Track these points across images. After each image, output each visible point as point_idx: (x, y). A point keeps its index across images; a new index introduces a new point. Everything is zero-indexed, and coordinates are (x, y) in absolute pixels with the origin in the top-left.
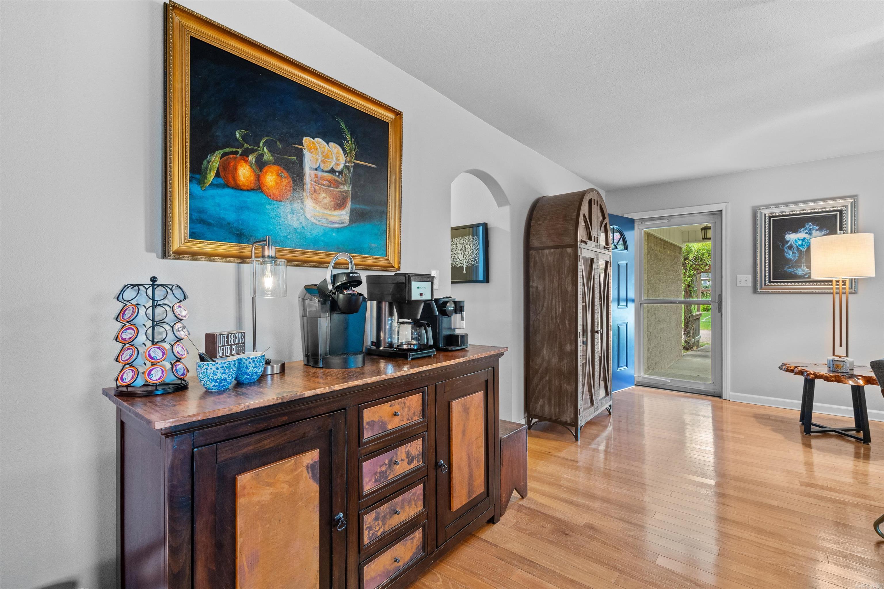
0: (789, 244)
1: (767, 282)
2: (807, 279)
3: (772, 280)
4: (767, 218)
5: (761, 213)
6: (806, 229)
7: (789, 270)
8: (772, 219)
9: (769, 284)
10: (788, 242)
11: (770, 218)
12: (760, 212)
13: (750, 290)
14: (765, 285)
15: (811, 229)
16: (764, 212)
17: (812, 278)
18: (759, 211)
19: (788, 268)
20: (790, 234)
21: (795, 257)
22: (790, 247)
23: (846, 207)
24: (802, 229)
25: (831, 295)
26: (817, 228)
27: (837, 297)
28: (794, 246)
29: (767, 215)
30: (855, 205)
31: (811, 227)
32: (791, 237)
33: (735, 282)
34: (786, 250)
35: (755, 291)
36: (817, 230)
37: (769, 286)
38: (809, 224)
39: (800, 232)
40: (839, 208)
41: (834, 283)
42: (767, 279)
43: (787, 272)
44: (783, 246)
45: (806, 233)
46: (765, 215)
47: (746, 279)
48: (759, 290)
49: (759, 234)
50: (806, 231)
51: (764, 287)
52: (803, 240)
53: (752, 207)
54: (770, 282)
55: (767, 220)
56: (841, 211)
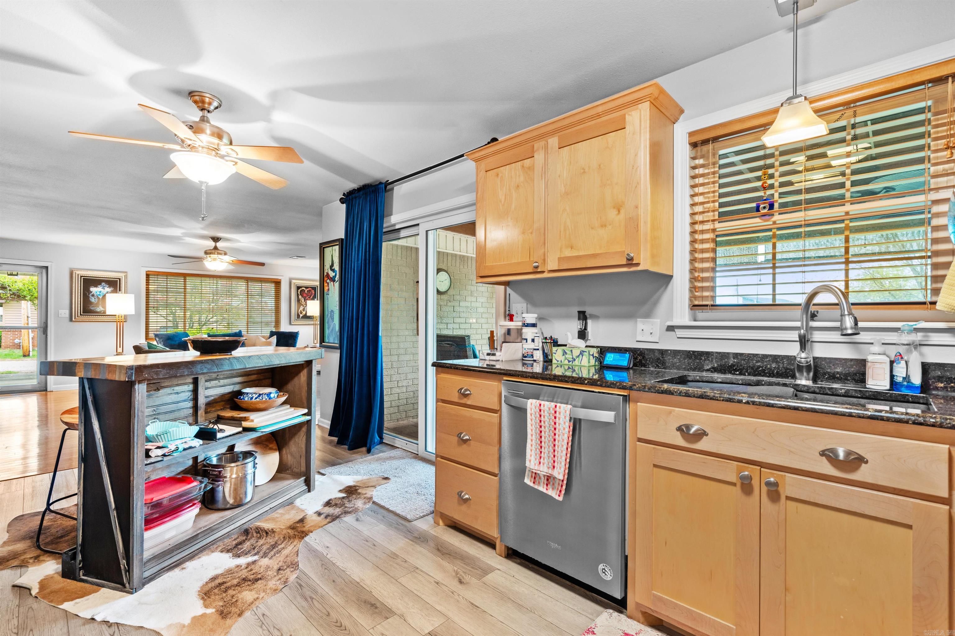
1: (79, 315)
2: (103, 314)
4: (79, 277)
5: (75, 273)
6: (102, 286)
7: (92, 308)
8: (82, 278)
10: (91, 292)
11: (81, 277)
13: (68, 319)
14: (78, 317)
16: (77, 272)
17: (106, 313)
18: (74, 271)
19: (92, 307)
20: (93, 288)
21: (95, 301)
22: (93, 295)
23: (122, 277)
24: (100, 286)
25: (116, 323)
26: (108, 286)
27: (119, 323)
28: (95, 295)
30: (126, 277)
31: (105, 285)
32: (93, 290)
33: (57, 315)
34: (90, 297)
35: (71, 320)
36: (108, 288)
37: (80, 317)
38: (103, 283)
40: (119, 277)
41: (117, 317)
42: (79, 313)
43: (91, 309)
44: (89, 294)
45: (102, 288)
46: (78, 275)
47: (65, 313)
48: (74, 319)
49: (74, 286)
51: (77, 318)
52: (100, 292)
53: (70, 268)
54: (81, 315)
55: (79, 278)
56: (120, 279)
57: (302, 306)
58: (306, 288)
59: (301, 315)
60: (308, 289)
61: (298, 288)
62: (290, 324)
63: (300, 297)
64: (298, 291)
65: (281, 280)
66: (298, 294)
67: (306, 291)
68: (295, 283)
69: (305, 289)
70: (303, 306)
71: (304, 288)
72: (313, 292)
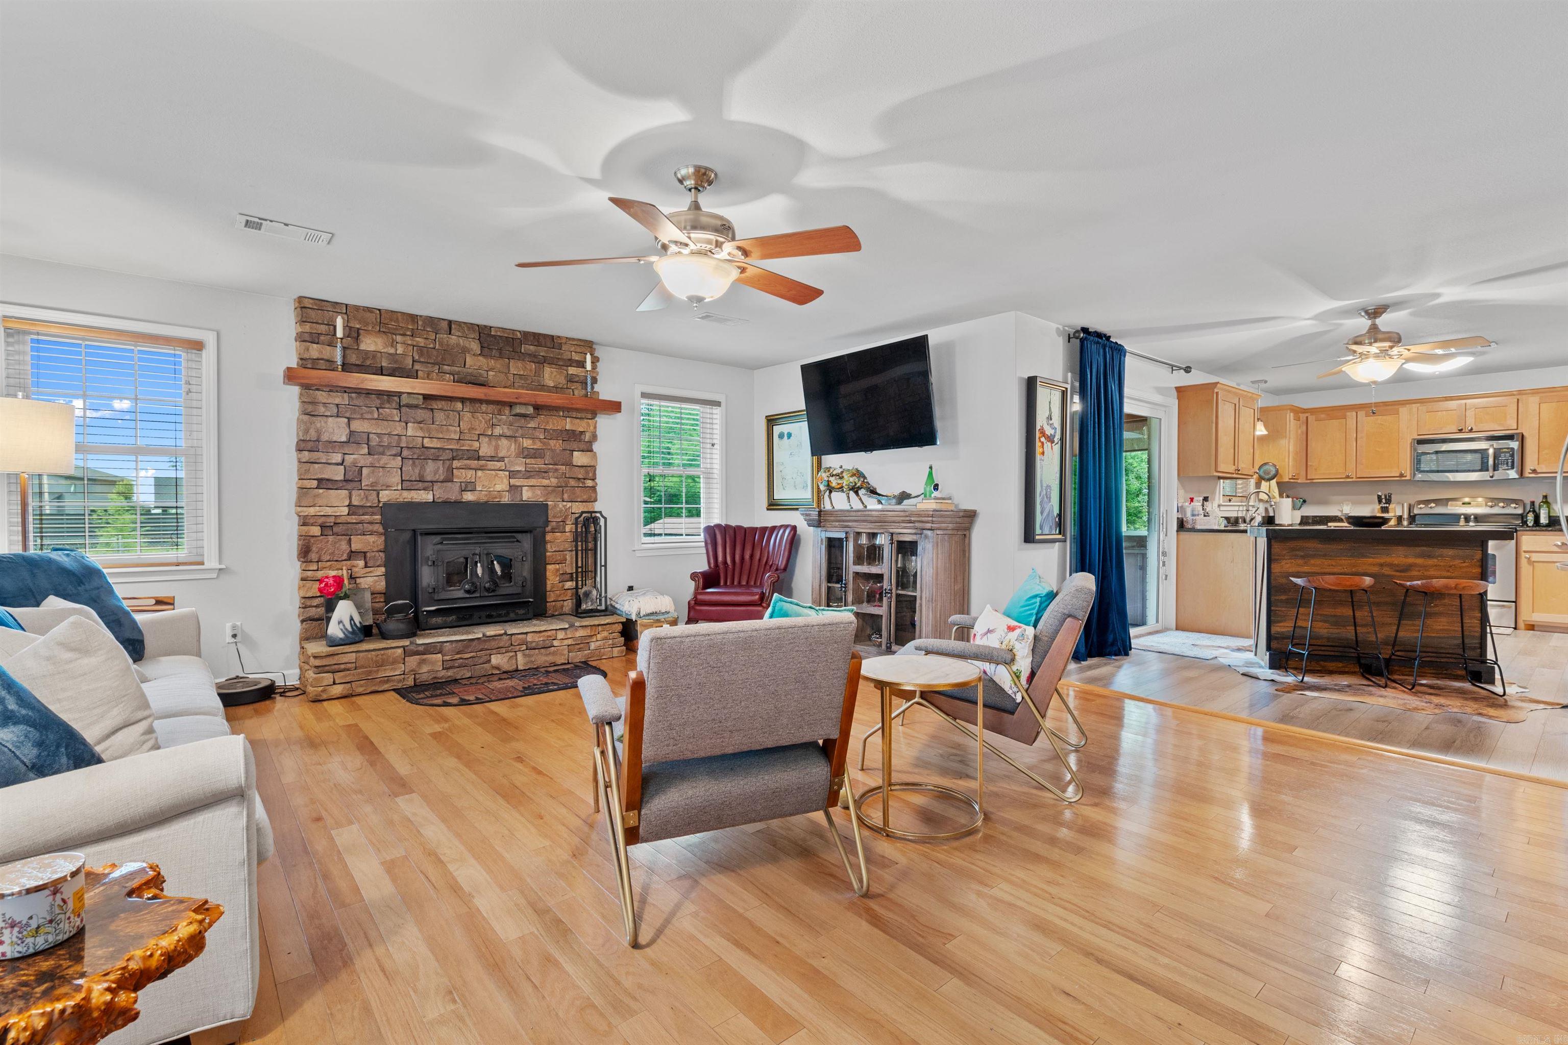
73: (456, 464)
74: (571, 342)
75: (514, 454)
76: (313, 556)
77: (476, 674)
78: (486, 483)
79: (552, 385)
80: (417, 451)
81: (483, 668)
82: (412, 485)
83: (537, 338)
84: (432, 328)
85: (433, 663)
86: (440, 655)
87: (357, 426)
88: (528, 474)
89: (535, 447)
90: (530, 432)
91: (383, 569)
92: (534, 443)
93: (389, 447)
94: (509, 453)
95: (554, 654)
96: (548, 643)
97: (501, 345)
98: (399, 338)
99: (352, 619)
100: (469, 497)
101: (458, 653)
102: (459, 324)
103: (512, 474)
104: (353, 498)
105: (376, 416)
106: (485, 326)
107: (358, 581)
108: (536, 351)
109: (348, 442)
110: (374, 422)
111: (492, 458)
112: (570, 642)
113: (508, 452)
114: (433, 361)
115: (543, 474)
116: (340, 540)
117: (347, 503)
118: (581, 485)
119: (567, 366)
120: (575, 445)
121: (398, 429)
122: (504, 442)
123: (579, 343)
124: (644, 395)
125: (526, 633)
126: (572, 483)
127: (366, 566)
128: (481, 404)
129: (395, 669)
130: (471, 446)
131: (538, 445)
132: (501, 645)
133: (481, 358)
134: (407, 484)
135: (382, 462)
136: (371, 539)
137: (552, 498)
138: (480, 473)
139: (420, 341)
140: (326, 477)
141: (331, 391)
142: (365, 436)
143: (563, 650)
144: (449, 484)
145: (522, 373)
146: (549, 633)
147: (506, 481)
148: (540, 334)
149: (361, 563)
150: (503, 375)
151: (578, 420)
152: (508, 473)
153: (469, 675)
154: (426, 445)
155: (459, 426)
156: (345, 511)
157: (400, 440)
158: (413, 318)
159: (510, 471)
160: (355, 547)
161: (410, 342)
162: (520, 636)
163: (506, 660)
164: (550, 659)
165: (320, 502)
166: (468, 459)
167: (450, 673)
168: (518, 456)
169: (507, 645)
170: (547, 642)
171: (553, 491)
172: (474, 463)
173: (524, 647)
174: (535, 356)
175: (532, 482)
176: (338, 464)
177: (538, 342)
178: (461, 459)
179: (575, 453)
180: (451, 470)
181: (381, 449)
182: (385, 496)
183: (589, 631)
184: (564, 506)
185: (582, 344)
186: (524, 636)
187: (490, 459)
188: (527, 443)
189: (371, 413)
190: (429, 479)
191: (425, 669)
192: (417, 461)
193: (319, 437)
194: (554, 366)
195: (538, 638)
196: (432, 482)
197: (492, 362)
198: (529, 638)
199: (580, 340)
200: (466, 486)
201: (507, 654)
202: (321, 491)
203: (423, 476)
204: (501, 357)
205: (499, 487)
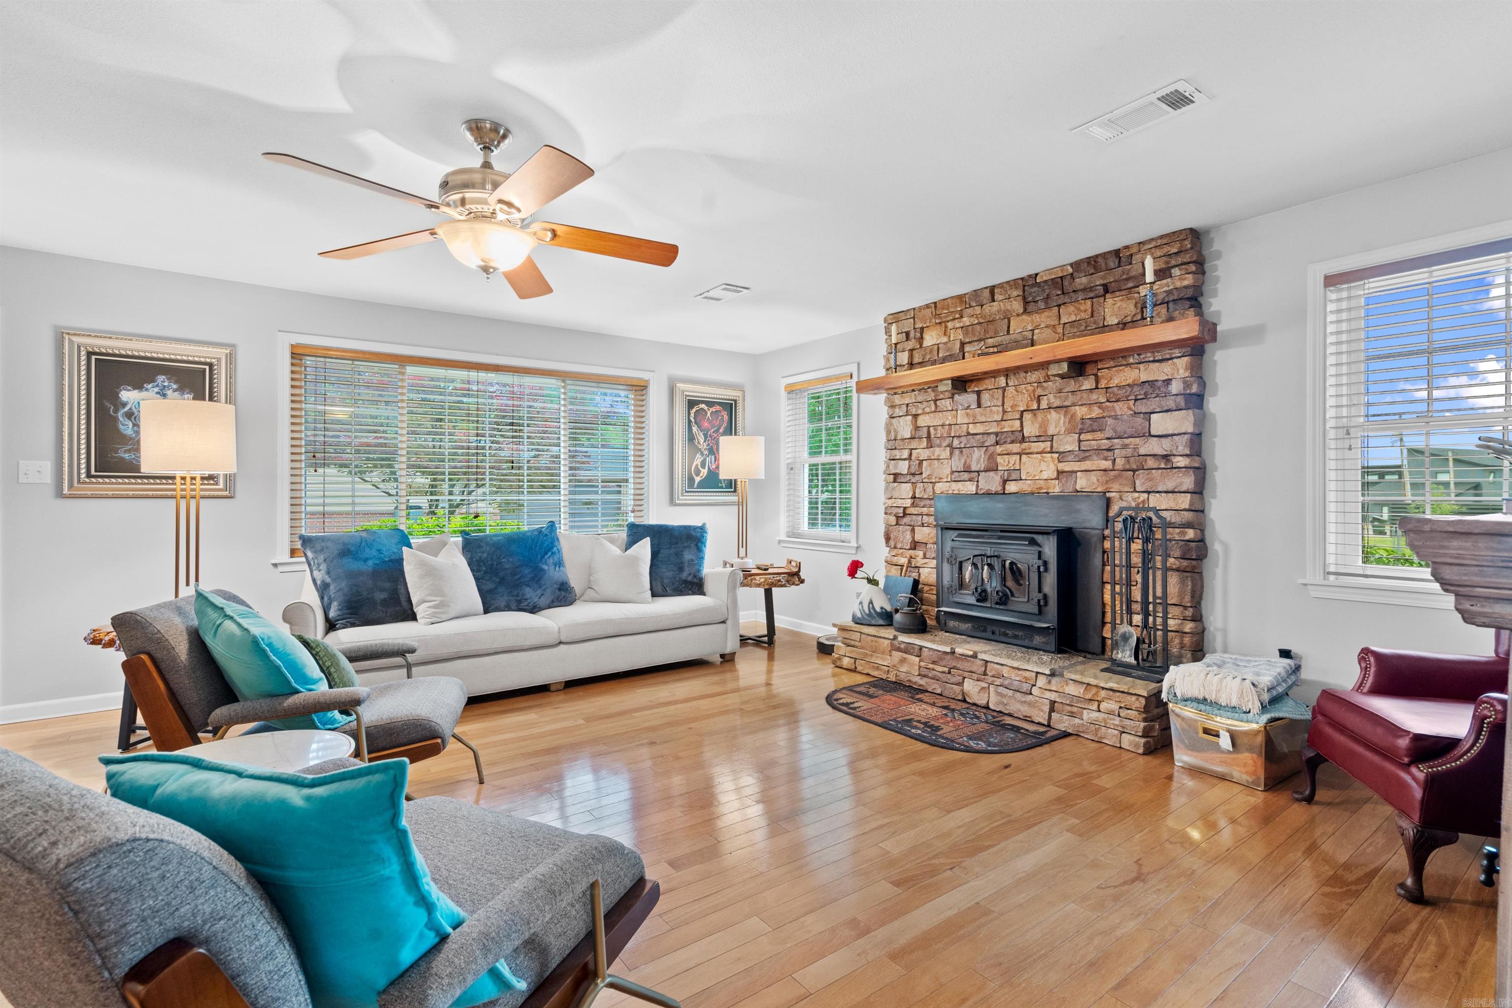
0: (126, 409)
1: (83, 476)
3: (93, 472)
4: (83, 353)
5: (70, 342)
6: (157, 386)
7: (126, 456)
8: (93, 357)
9: (87, 480)
10: (124, 405)
11: (89, 354)
12: (69, 339)
13: (50, 491)
14: (79, 482)
15: (165, 387)
16: (77, 340)
17: (142, 471)
18: (67, 337)
19: (125, 452)
20: (129, 390)
21: (135, 433)
22: (128, 415)
23: (219, 360)
24: (150, 386)
26: (175, 386)
28: (137, 414)
29: (82, 349)
30: (231, 358)
31: (166, 384)
32: (130, 396)
33: (13, 475)
34: (121, 419)
35: (59, 493)
36: (175, 391)
37: (86, 483)
38: (161, 378)
39: (147, 390)
40: (208, 360)
41: (178, 480)
42: (83, 471)
43: (123, 459)
44: (116, 411)
45: (158, 393)
46: (79, 347)
47: (41, 469)
48: (66, 491)
50: (156, 390)
51: (75, 484)
53: (56, 327)
54: (89, 475)
55: (83, 358)
56: (211, 365)
57: (698, 455)
58: (710, 404)
59: (697, 479)
60: (713, 409)
61: (691, 404)
62: (672, 502)
63: (695, 429)
64: (689, 414)
65: (648, 381)
66: (690, 421)
67: (709, 414)
68: (683, 392)
69: (706, 408)
70: (702, 454)
71: (703, 406)
72: (726, 417)
73: (999, 449)
74: (1147, 247)
75: (1063, 429)
76: (892, 543)
77: (945, 693)
78: (1031, 471)
79: (1116, 321)
80: (963, 439)
81: (952, 689)
82: (959, 476)
83: (1092, 263)
84: (976, 301)
85: (911, 665)
86: (917, 659)
87: (923, 421)
88: (1084, 454)
89: (1094, 415)
90: (1085, 395)
91: (935, 562)
92: (1090, 410)
93: (942, 438)
94: (1058, 429)
95: (1030, 704)
96: (1025, 687)
97: (1047, 291)
98: (950, 325)
99: (871, 602)
100: (1012, 487)
101: (934, 663)
102: (1001, 285)
103: (1063, 456)
104: (917, 491)
105: (933, 408)
106: (1030, 276)
107: (921, 570)
108: (1090, 282)
109: (913, 438)
110: (932, 415)
111: (1039, 438)
112: (1053, 696)
113: (1056, 427)
114: (976, 339)
115: (1106, 453)
116: (906, 530)
117: (910, 496)
118: (1163, 466)
119: (1138, 287)
120: (1153, 404)
121: (949, 419)
122: (1053, 415)
123: (1159, 242)
124: (1331, 281)
125: (1002, 665)
126: (1151, 463)
127: (925, 557)
128: (1026, 372)
129: (884, 660)
130: (1012, 426)
131: (1096, 412)
132: (973, 669)
133: (1024, 317)
134: (956, 476)
135: (936, 454)
136: (926, 530)
137: (1116, 487)
138: (1024, 457)
139: (966, 321)
140: (898, 472)
141: (903, 393)
142: (925, 430)
143: (1043, 704)
144: (992, 474)
145: (1073, 318)
146: (1027, 674)
147: (1052, 467)
148: (1097, 256)
149: (921, 554)
150: (1049, 331)
151: (1157, 364)
152: (1056, 455)
153: (939, 691)
154: (971, 432)
155: (1003, 405)
156: (908, 503)
157: (950, 429)
158: (960, 298)
159: (1060, 453)
160: (918, 537)
161: (958, 325)
162: (996, 666)
163: (977, 689)
164: (1025, 710)
165: (895, 495)
166: (1012, 442)
167: (922, 682)
168: (1069, 432)
169: (979, 672)
170: (1024, 685)
171: (1116, 477)
172: (1016, 448)
173: (998, 682)
174: (1091, 289)
175: (1087, 465)
176: (905, 459)
177: (1095, 268)
178: (1005, 443)
179: (1154, 417)
180: (992, 457)
181: (938, 442)
182: (940, 488)
183: (1082, 691)
184: (1134, 499)
185: (1165, 241)
186: (1000, 667)
187: (1035, 440)
188: (1080, 412)
189: (929, 406)
190: (973, 469)
191: (904, 669)
192: (964, 450)
193: (896, 435)
194: (1118, 293)
195: (1015, 676)
196: (978, 472)
197: (1037, 318)
198: (1005, 671)
199: (1161, 237)
200: (1009, 475)
201: (980, 683)
202: (896, 484)
203: (969, 467)
204: (1048, 308)
205: (1045, 475)
